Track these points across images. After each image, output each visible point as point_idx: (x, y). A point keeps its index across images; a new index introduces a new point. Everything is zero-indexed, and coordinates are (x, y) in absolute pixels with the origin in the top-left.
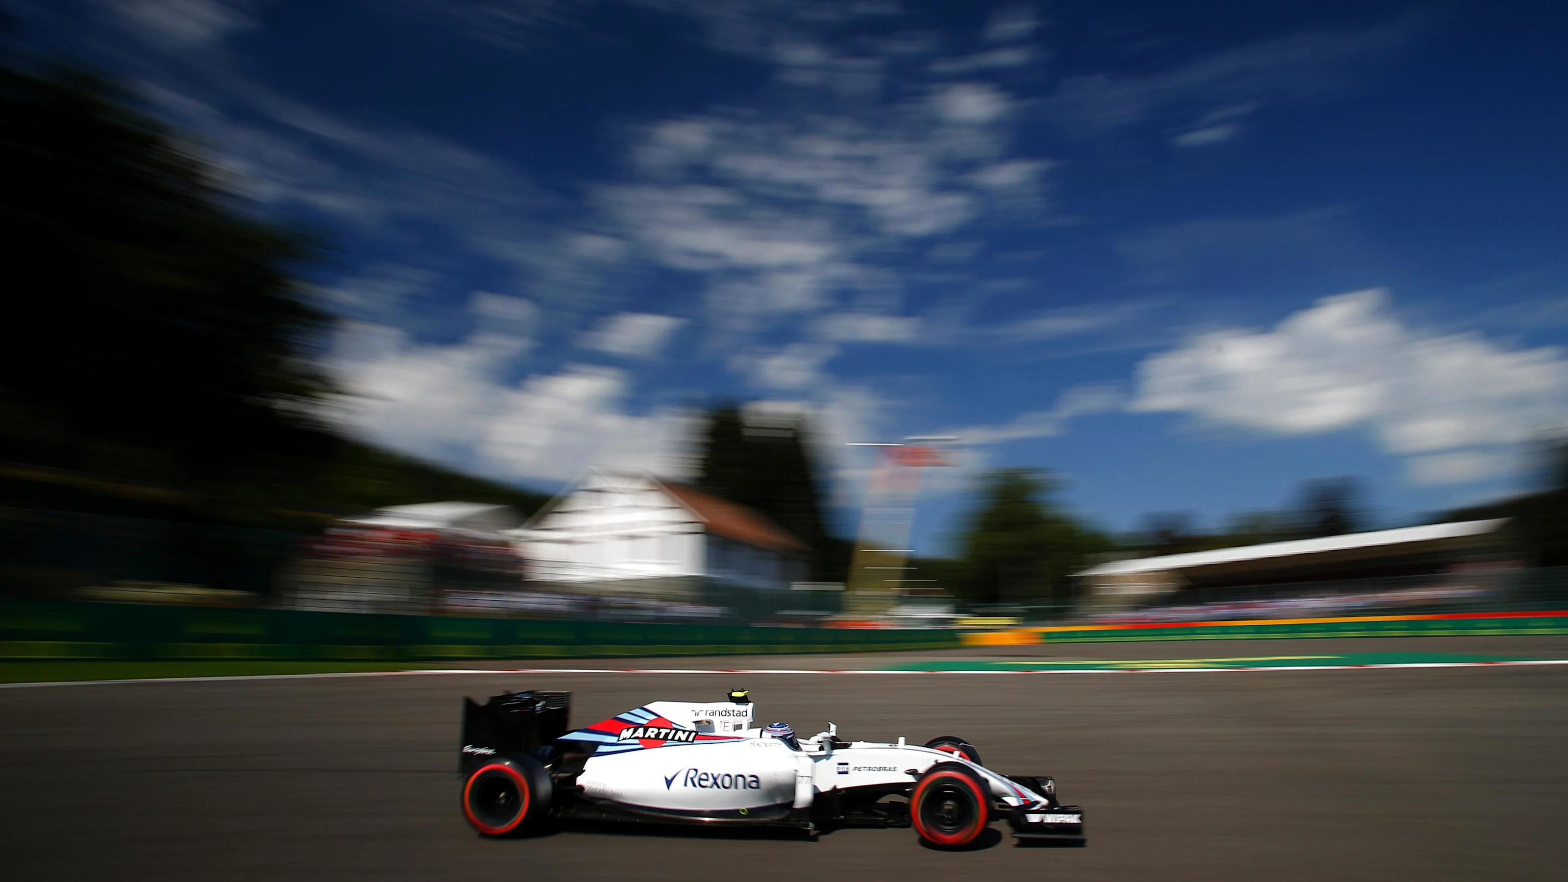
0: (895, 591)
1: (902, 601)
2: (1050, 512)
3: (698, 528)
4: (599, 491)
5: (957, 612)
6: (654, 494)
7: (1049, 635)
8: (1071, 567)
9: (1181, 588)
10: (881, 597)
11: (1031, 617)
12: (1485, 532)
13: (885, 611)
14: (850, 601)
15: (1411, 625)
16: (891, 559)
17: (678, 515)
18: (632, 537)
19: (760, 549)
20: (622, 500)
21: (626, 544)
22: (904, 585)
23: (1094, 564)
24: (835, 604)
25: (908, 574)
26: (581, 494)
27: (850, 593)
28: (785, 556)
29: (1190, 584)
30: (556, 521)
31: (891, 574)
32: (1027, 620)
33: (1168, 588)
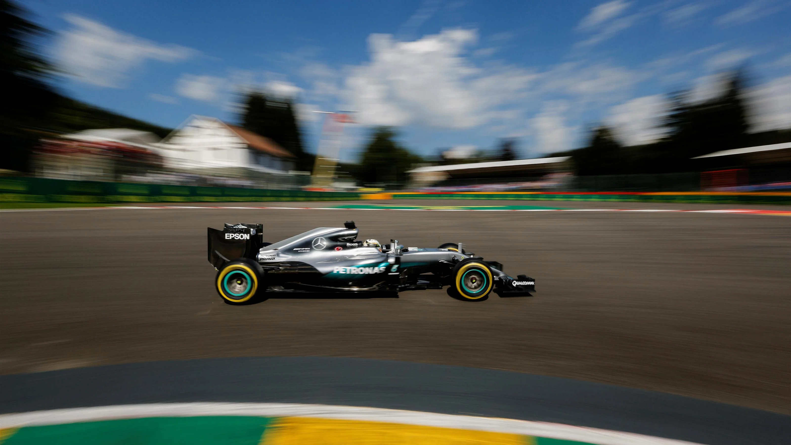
0: (332, 176)
1: (335, 180)
2: (397, 146)
3: (245, 146)
4: (198, 127)
5: (357, 186)
6: (223, 129)
7: (395, 196)
8: (406, 168)
9: (447, 178)
10: (327, 178)
11: (388, 188)
12: (561, 162)
13: (329, 184)
14: (314, 180)
15: (532, 196)
16: (329, 163)
17: (235, 140)
18: (215, 149)
19: (273, 156)
20: (209, 131)
21: (211, 152)
22: (336, 174)
23: (415, 168)
24: (306, 181)
25: (337, 169)
26: (189, 128)
27: (312, 176)
28: (284, 159)
29: (451, 177)
30: (176, 140)
31: (330, 169)
32: (386, 189)
33: (442, 178)
